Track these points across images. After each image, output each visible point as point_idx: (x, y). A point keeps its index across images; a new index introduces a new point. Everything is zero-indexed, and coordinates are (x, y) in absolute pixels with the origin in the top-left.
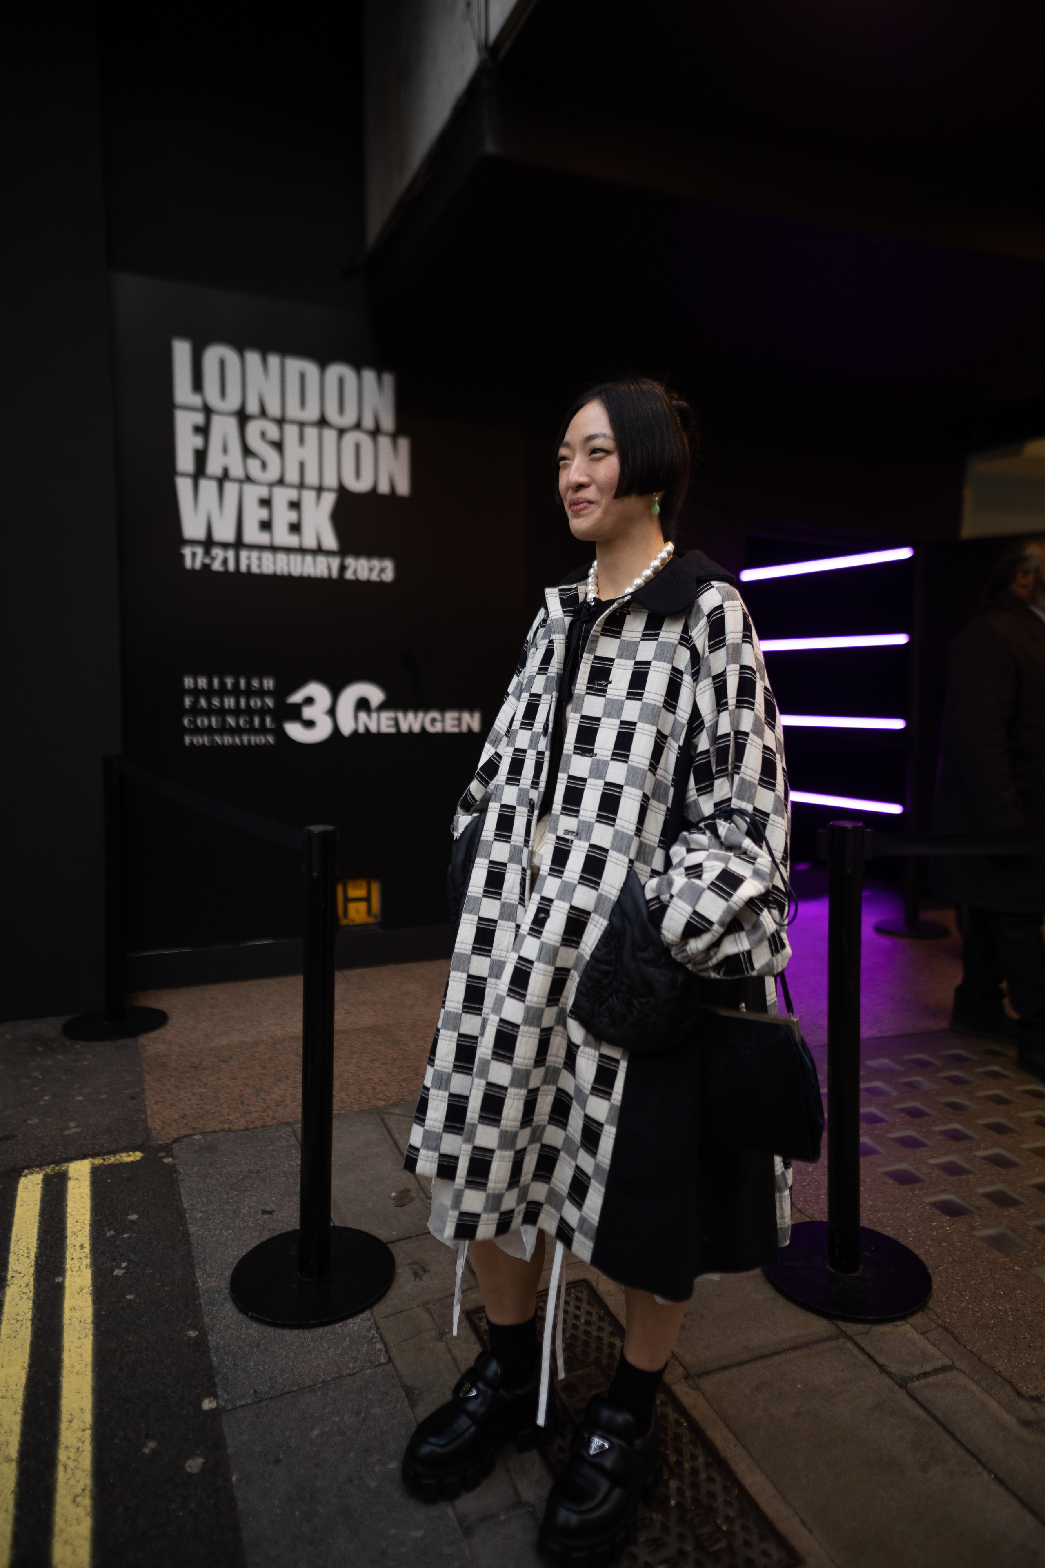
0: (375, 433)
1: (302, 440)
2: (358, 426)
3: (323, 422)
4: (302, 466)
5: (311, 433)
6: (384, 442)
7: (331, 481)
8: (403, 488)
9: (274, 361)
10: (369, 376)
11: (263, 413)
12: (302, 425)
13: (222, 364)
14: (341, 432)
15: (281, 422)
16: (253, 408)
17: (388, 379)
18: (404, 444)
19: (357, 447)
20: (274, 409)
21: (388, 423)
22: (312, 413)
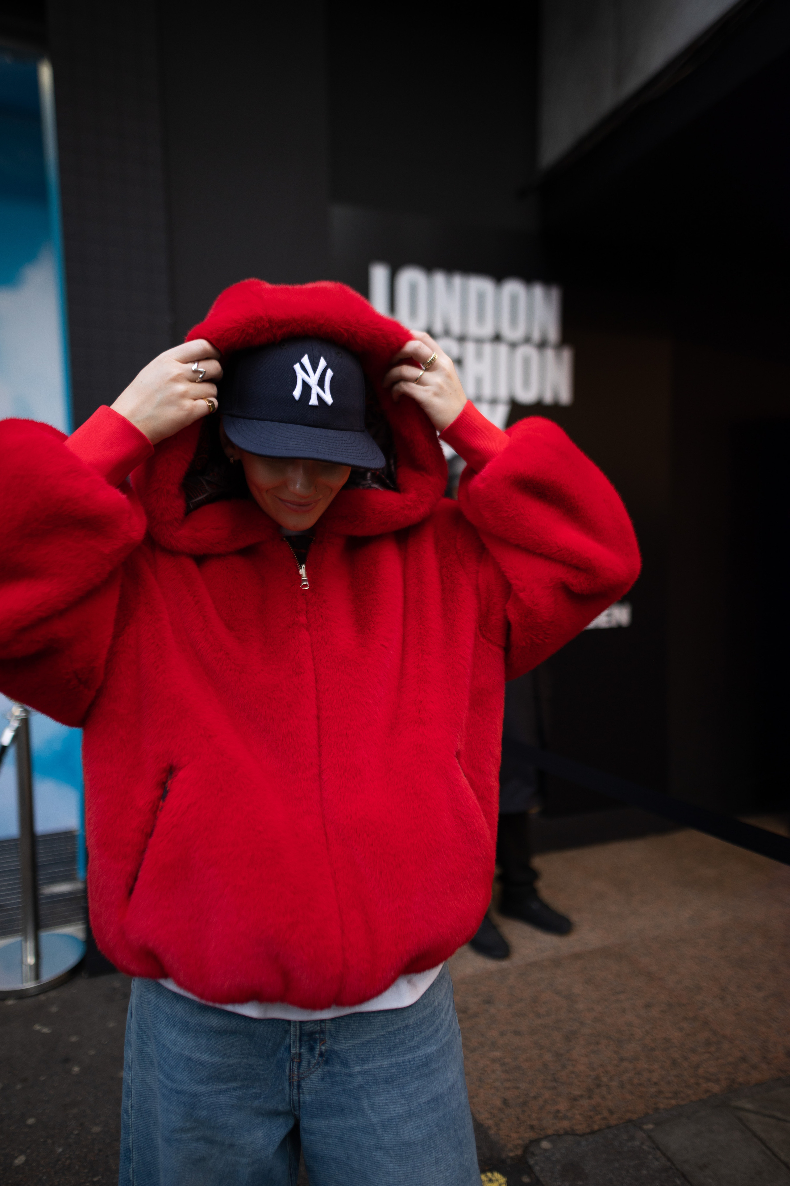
0: (542, 345)
1: (479, 355)
2: (527, 340)
3: (497, 338)
4: (479, 382)
5: (488, 348)
6: (550, 353)
7: (503, 393)
8: (565, 396)
9: (457, 280)
10: (538, 291)
11: (447, 333)
12: (479, 341)
13: (413, 289)
14: (513, 345)
15: (462, 339)
16: (438, 328)
17: (555, 294)
18: (567, 355)
19: (527, 362)
20: (456, 328)
21: (553, 334)
22: (488, 330)
